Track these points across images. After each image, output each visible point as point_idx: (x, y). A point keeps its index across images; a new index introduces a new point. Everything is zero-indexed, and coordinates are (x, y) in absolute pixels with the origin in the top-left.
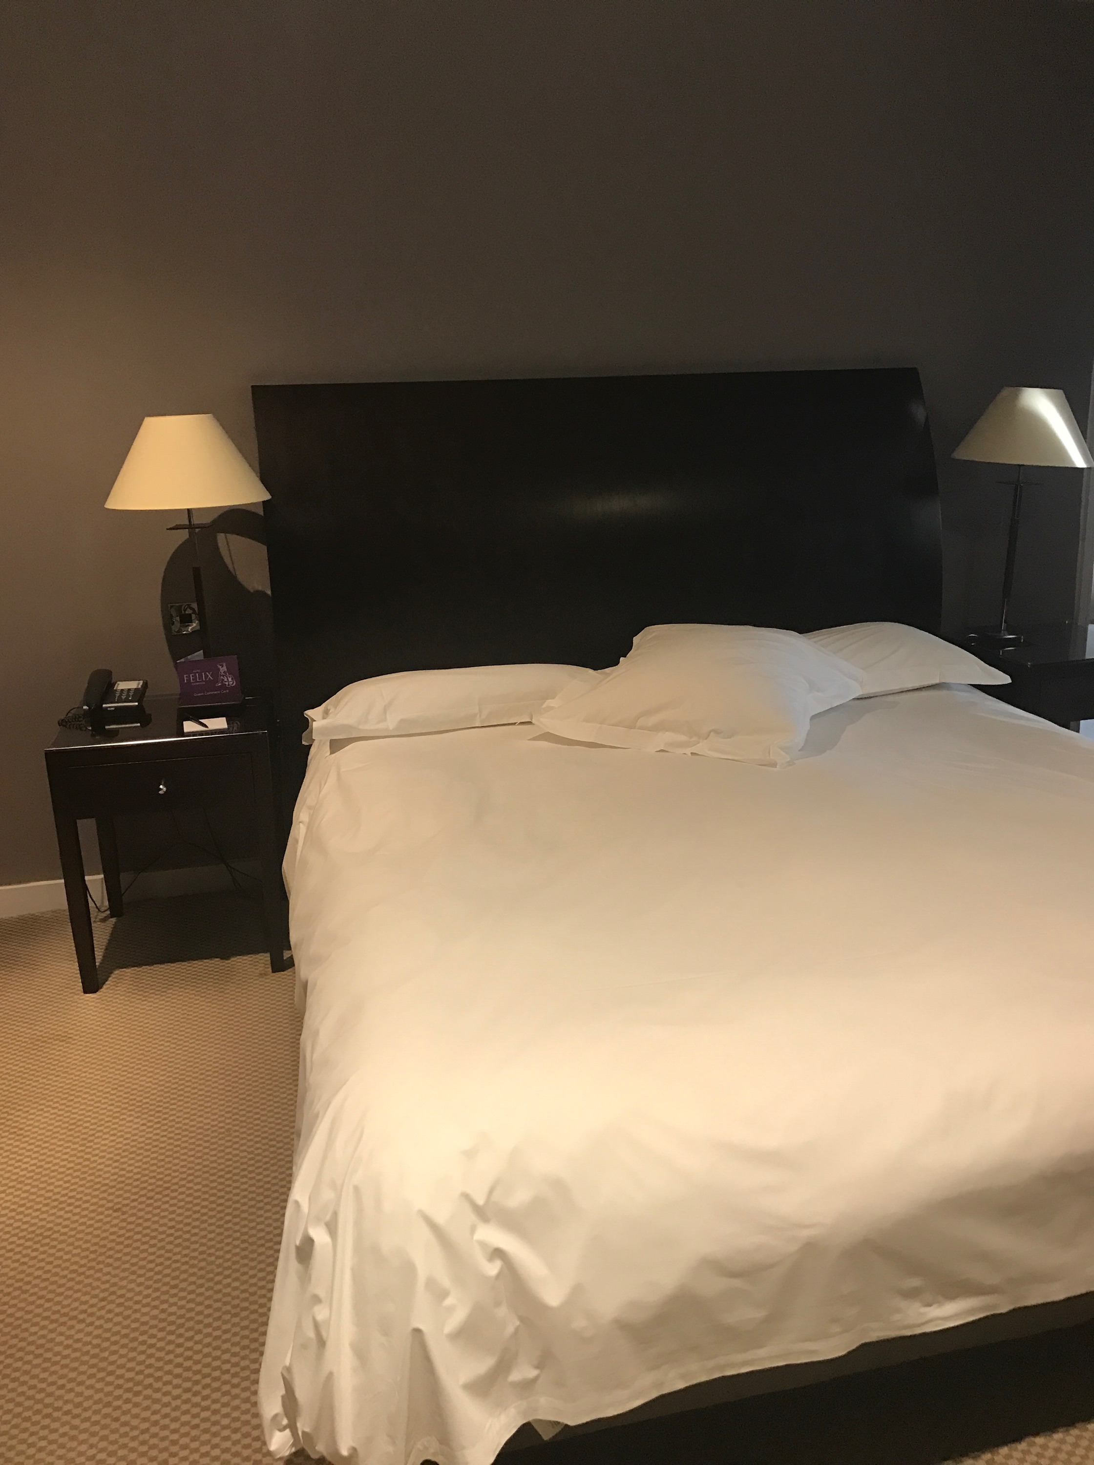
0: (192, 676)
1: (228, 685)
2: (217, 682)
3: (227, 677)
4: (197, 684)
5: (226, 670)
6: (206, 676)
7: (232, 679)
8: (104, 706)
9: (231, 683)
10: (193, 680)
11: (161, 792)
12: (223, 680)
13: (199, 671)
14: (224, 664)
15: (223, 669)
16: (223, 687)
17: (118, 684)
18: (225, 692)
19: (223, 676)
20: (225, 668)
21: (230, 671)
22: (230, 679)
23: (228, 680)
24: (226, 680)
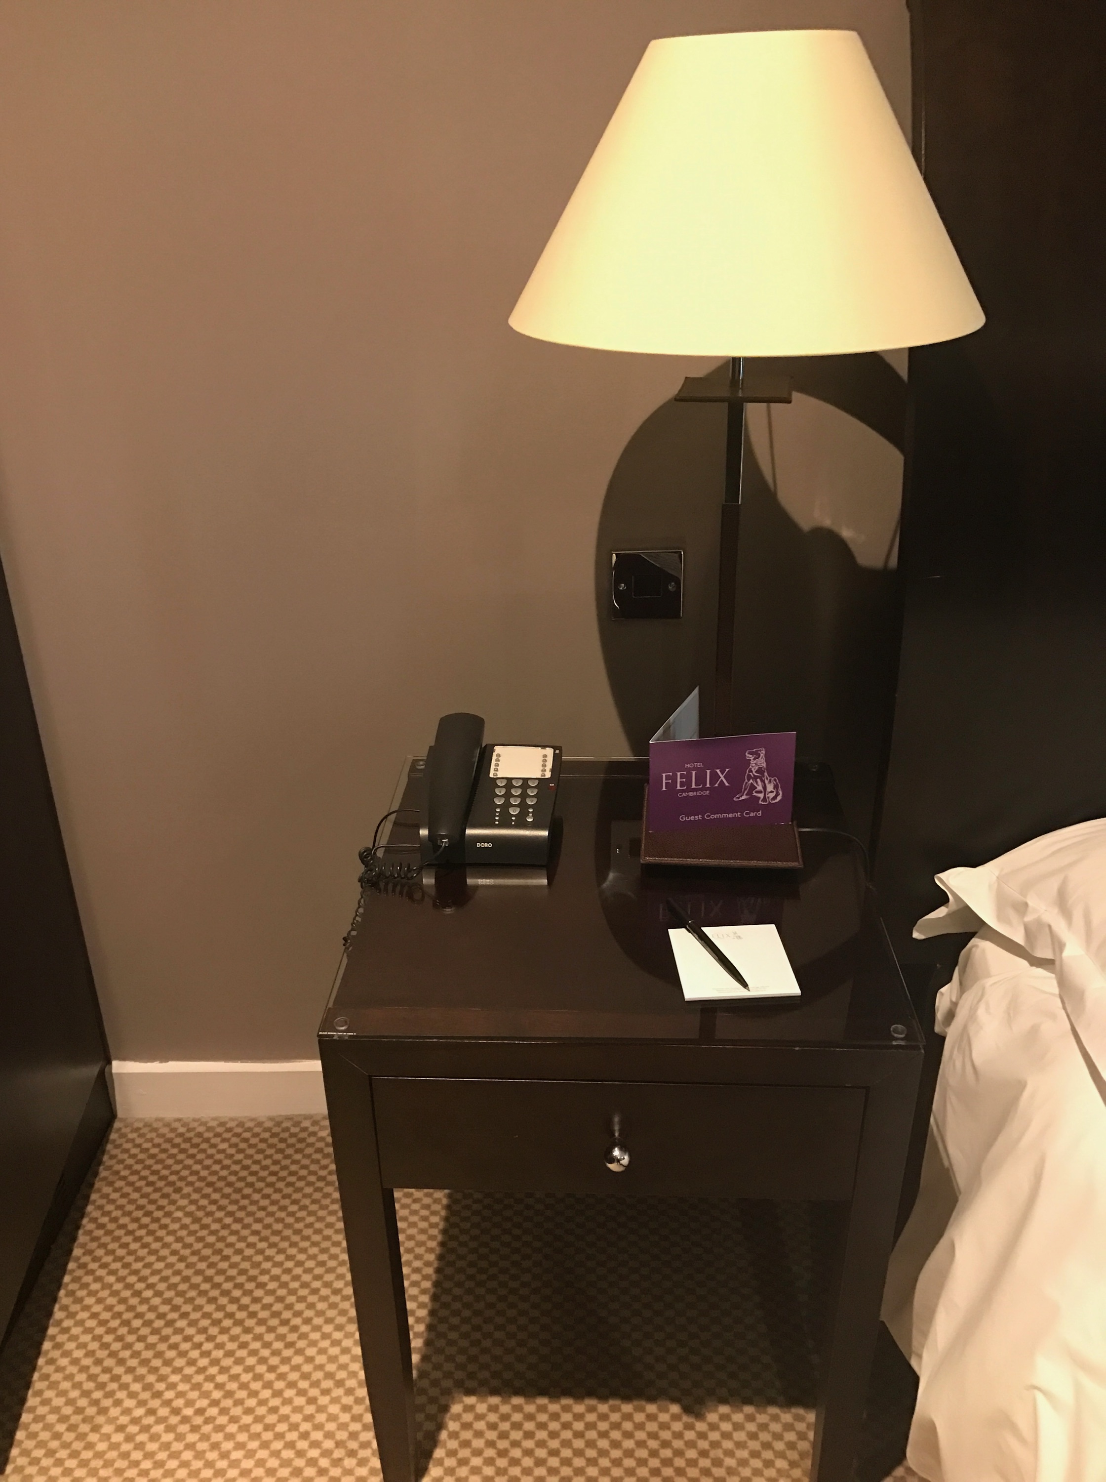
0: (682, 776)
1: (764, 799)
2: (739, 791)
3: (763, 781)
4: (691, 794)
5: (764, 765)
6: (715, 777)
7: (776, 787)
8: (469, 832)
9: (772, 795)
10: (682, 784)
11: (613, 1167)
12: (753, 787)
13: (699, 765)
14: (763, 753)
15: (757, 763)
16: (752, 803)
17: (499, 755)
18: (752, 814)
19: (755, 778)
20: (762, 762)
21: (772, 769)
22: (770, 787)
23: (765, 788)
24: (760, 788)
